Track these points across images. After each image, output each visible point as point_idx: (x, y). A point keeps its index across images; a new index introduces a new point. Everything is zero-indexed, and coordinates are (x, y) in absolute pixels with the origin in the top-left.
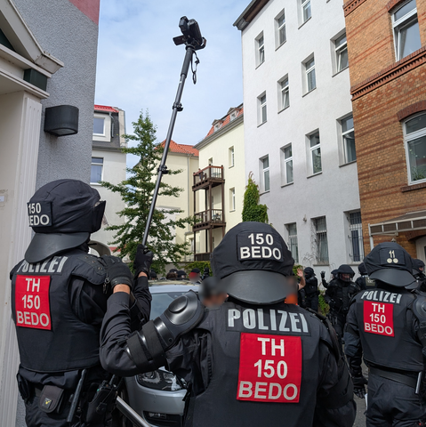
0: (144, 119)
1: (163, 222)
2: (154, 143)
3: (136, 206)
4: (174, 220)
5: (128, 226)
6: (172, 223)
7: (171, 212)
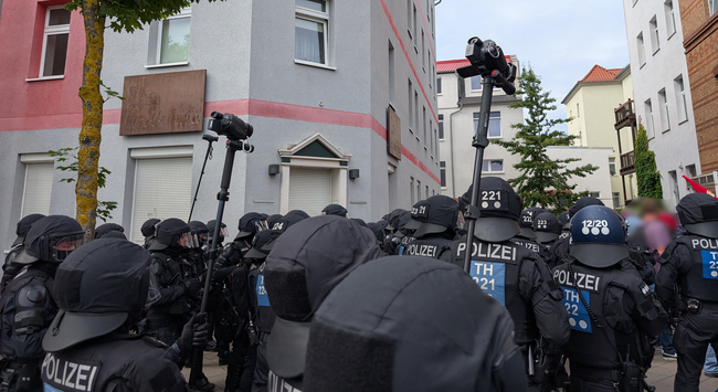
0: (527, 70)
1: (560, 171)
2: (540, 93)
3: (529, 158)
4: (571, 169)
5: (524, 177)
6: (568, 172)
7: (567, 161)
